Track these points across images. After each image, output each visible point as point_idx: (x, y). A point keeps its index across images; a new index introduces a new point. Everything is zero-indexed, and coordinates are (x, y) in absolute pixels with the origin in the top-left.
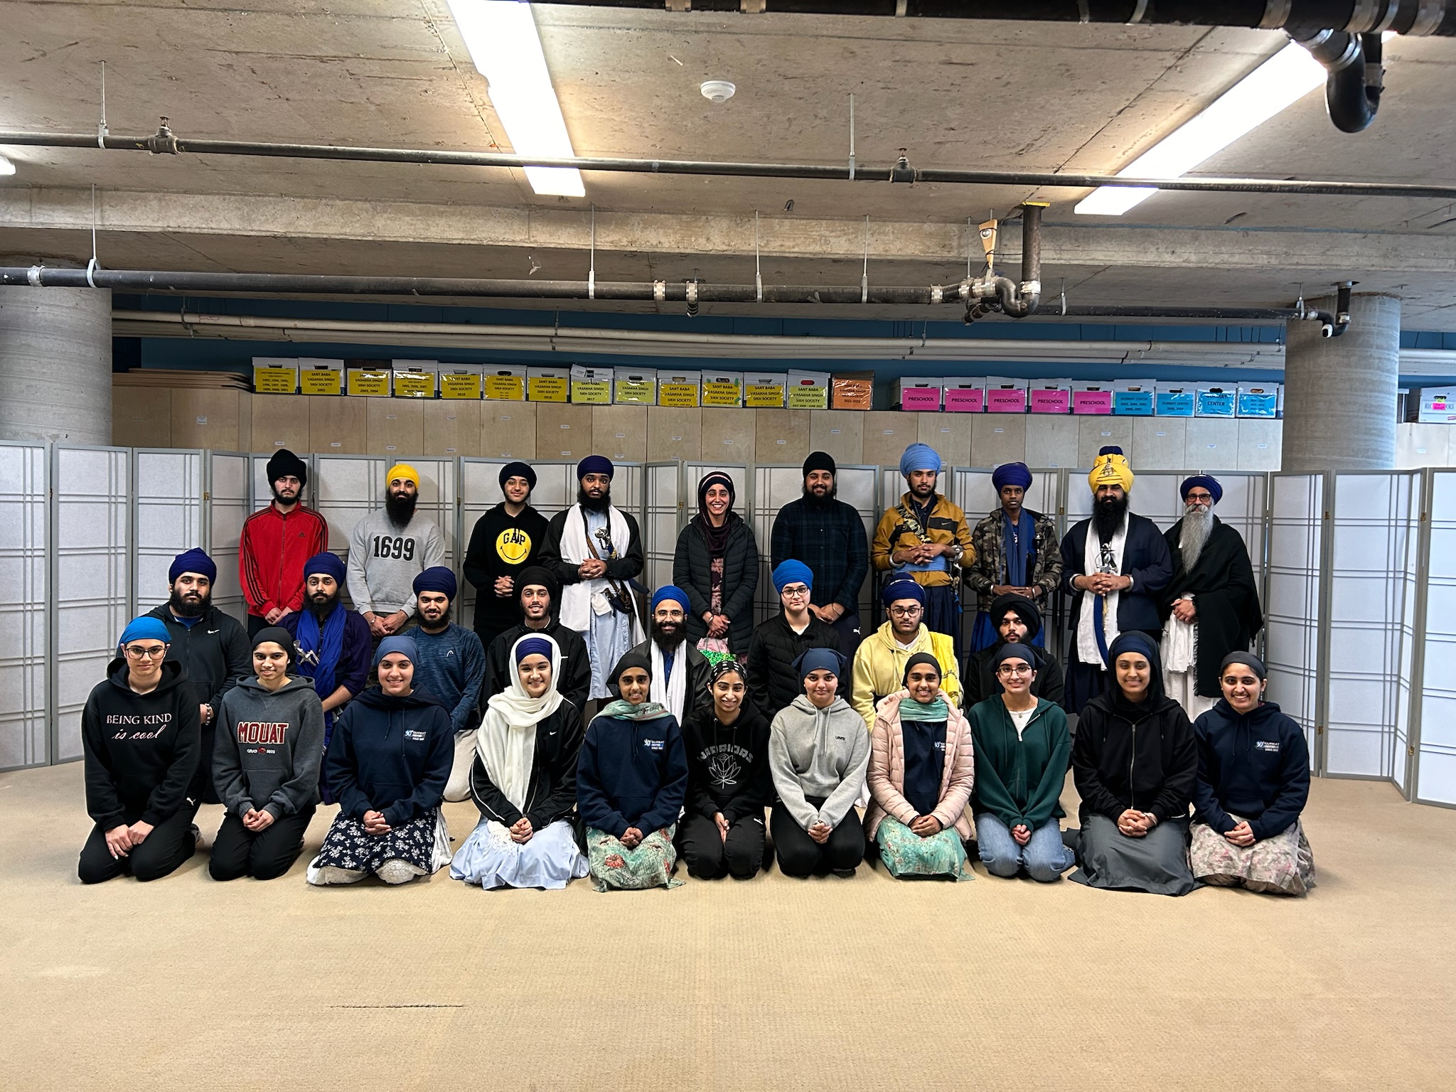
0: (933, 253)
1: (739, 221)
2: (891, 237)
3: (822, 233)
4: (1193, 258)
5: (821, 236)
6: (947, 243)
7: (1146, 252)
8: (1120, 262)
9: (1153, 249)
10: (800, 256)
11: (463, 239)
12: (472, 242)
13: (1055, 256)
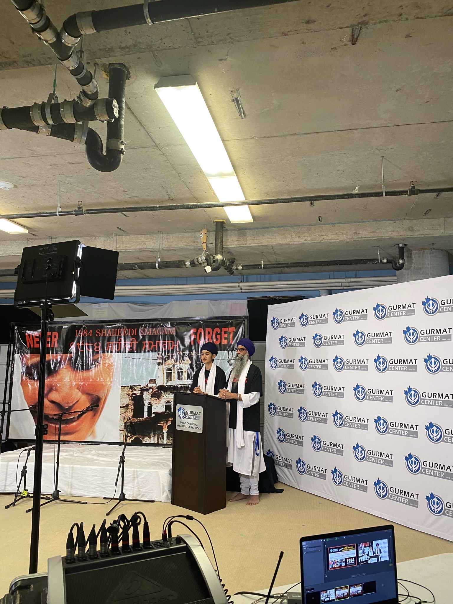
0: (190, 245)
1: (108, 238)
2: (172, 240)
3: (143, 240)
4: (309, 239)
5: (142, 241)
6: (196, 240)
7: (286, 238)
8: (274, 243)
9: (289, 236)
10: (134, 250)
11: (3, 254)
12: (7, 255)
13: (244, 243)
